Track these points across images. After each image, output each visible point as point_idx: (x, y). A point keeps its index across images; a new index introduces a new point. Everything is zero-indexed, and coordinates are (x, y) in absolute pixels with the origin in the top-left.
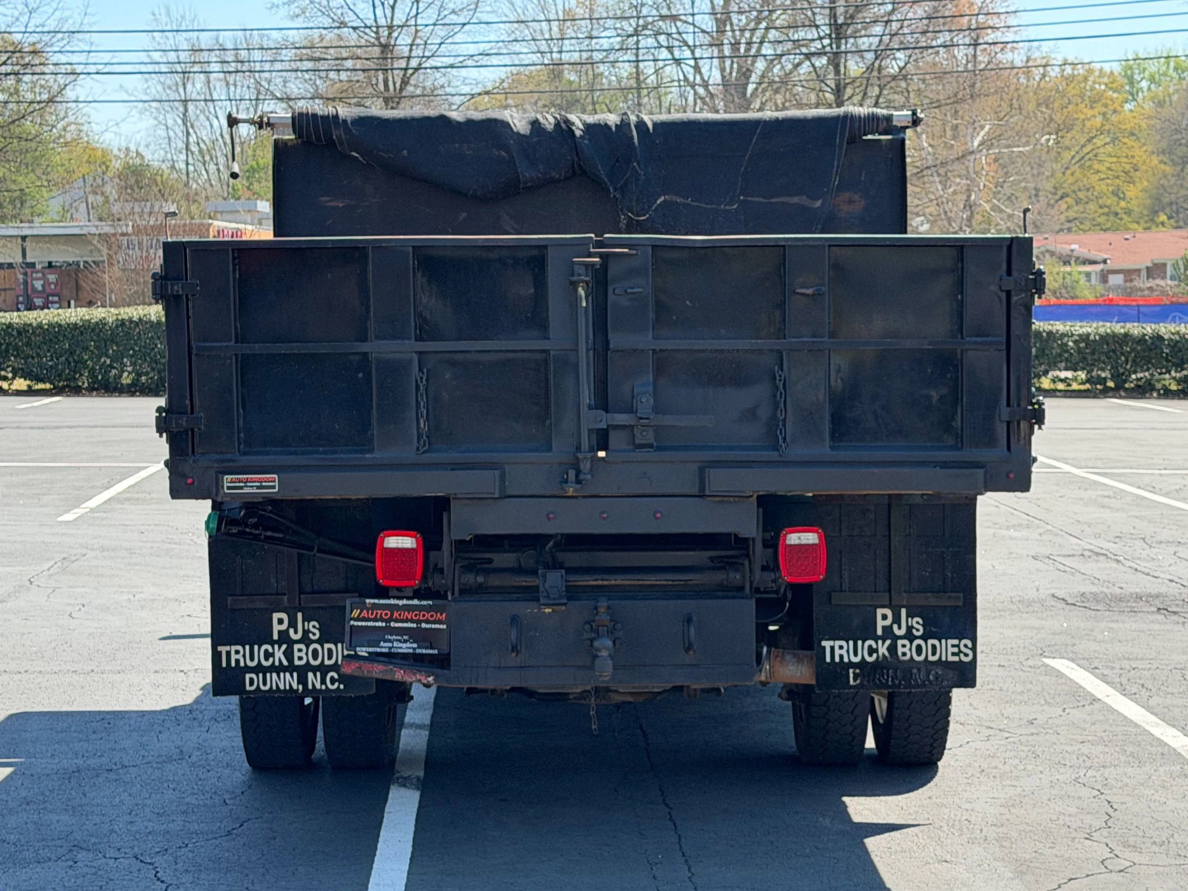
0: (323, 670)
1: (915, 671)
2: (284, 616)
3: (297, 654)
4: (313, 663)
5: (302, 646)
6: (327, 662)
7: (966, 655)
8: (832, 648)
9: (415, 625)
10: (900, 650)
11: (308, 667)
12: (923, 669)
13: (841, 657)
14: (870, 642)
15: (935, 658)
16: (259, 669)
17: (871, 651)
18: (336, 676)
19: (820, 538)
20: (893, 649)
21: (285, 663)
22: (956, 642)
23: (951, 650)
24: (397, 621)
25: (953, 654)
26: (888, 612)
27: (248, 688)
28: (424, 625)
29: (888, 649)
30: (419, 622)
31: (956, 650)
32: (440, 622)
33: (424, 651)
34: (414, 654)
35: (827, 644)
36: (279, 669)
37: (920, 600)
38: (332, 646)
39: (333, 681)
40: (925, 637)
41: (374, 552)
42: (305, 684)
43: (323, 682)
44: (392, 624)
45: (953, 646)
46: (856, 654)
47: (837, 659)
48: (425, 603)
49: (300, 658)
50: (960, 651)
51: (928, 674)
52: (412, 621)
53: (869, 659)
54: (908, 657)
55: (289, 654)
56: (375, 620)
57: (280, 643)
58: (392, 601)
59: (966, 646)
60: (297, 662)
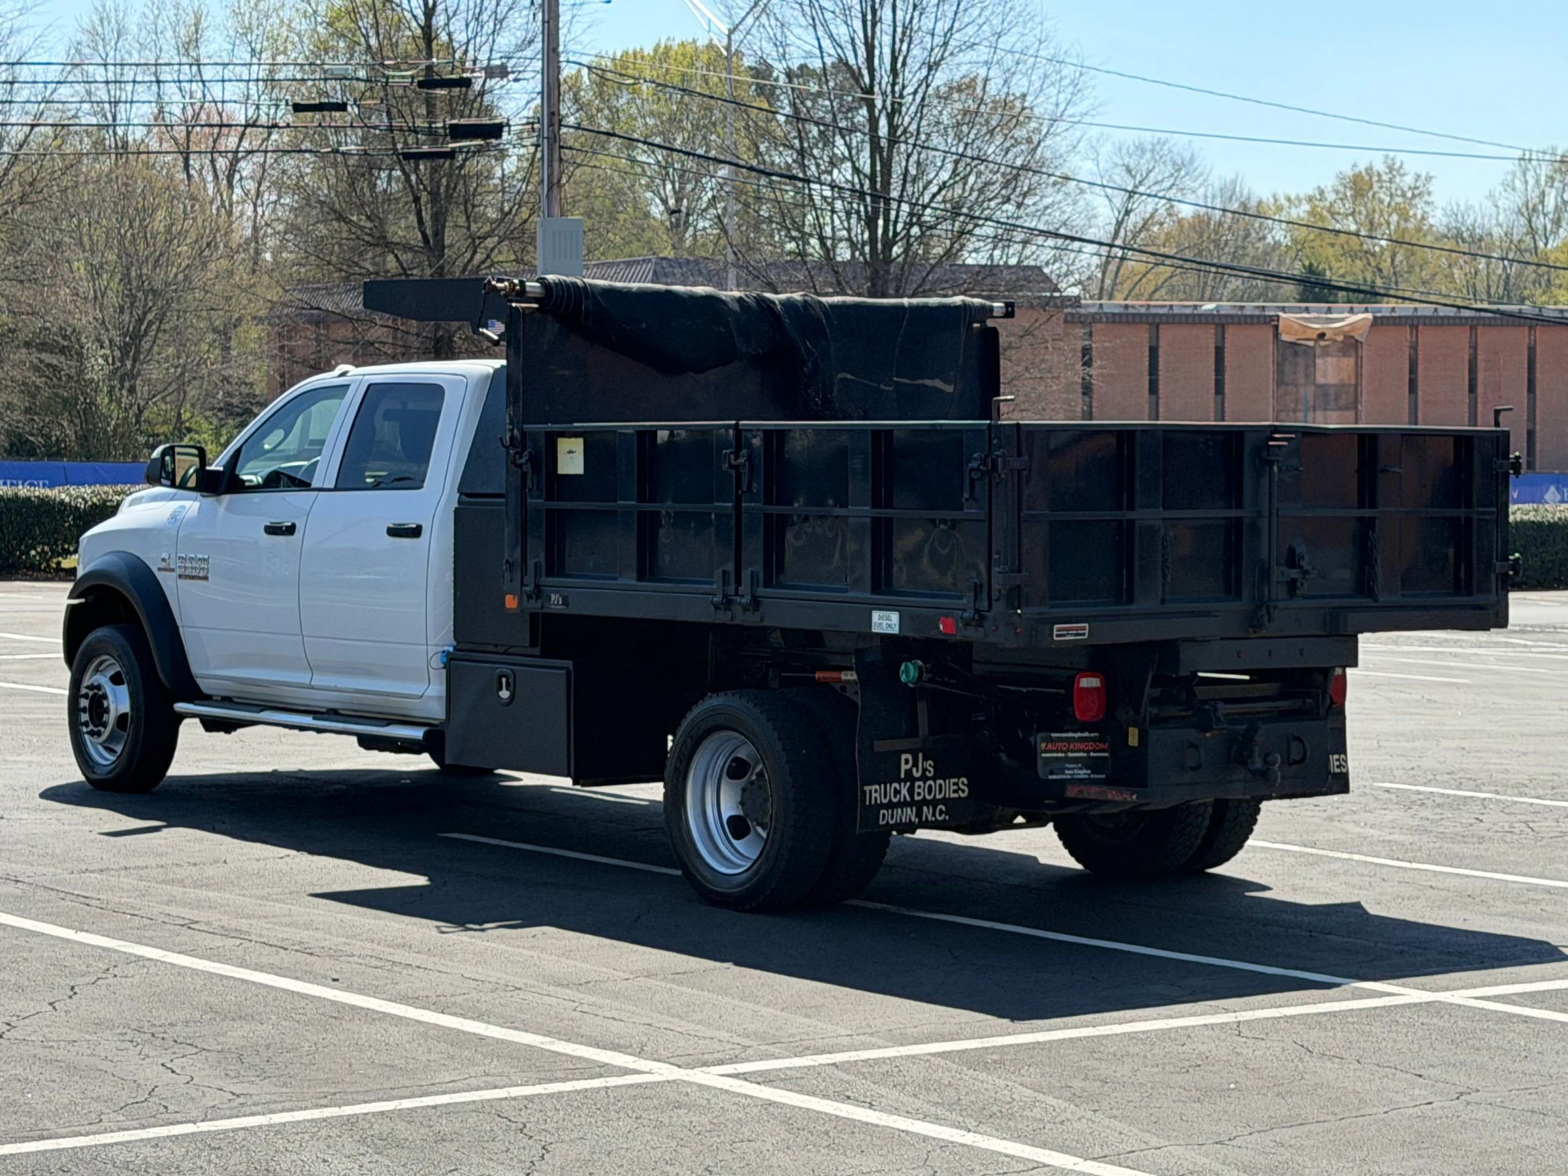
0: (934, 803)
2: (909, 756)
3: (917, 790)
4: (928, 797)
5: (921, 783)
6: (938, 797)
9: (1085, 755)
11: (924, 802)
16: (891, 806)
18: (944, 808)
21: (908, 798)
24: (1072, 751)
27: (881, 823)
28: (1092, 754)
30: (1088, 752)
32: (1103, 751)
33: (1096, 776)
34: (1090, 779)
36: (902, 805)
38: (942, 782)
39: (941, 812)
41: (1072, 692)
42: (920, 818)
43: (934, 815)
44: (1070, 755)
48: (1093, 735)
49: (919, 794)
52: (1084, 751)
55: (911, 791)
56: (1057, 751)
57: (905, 780)
58: (1070, 735)
60: (917, 798)
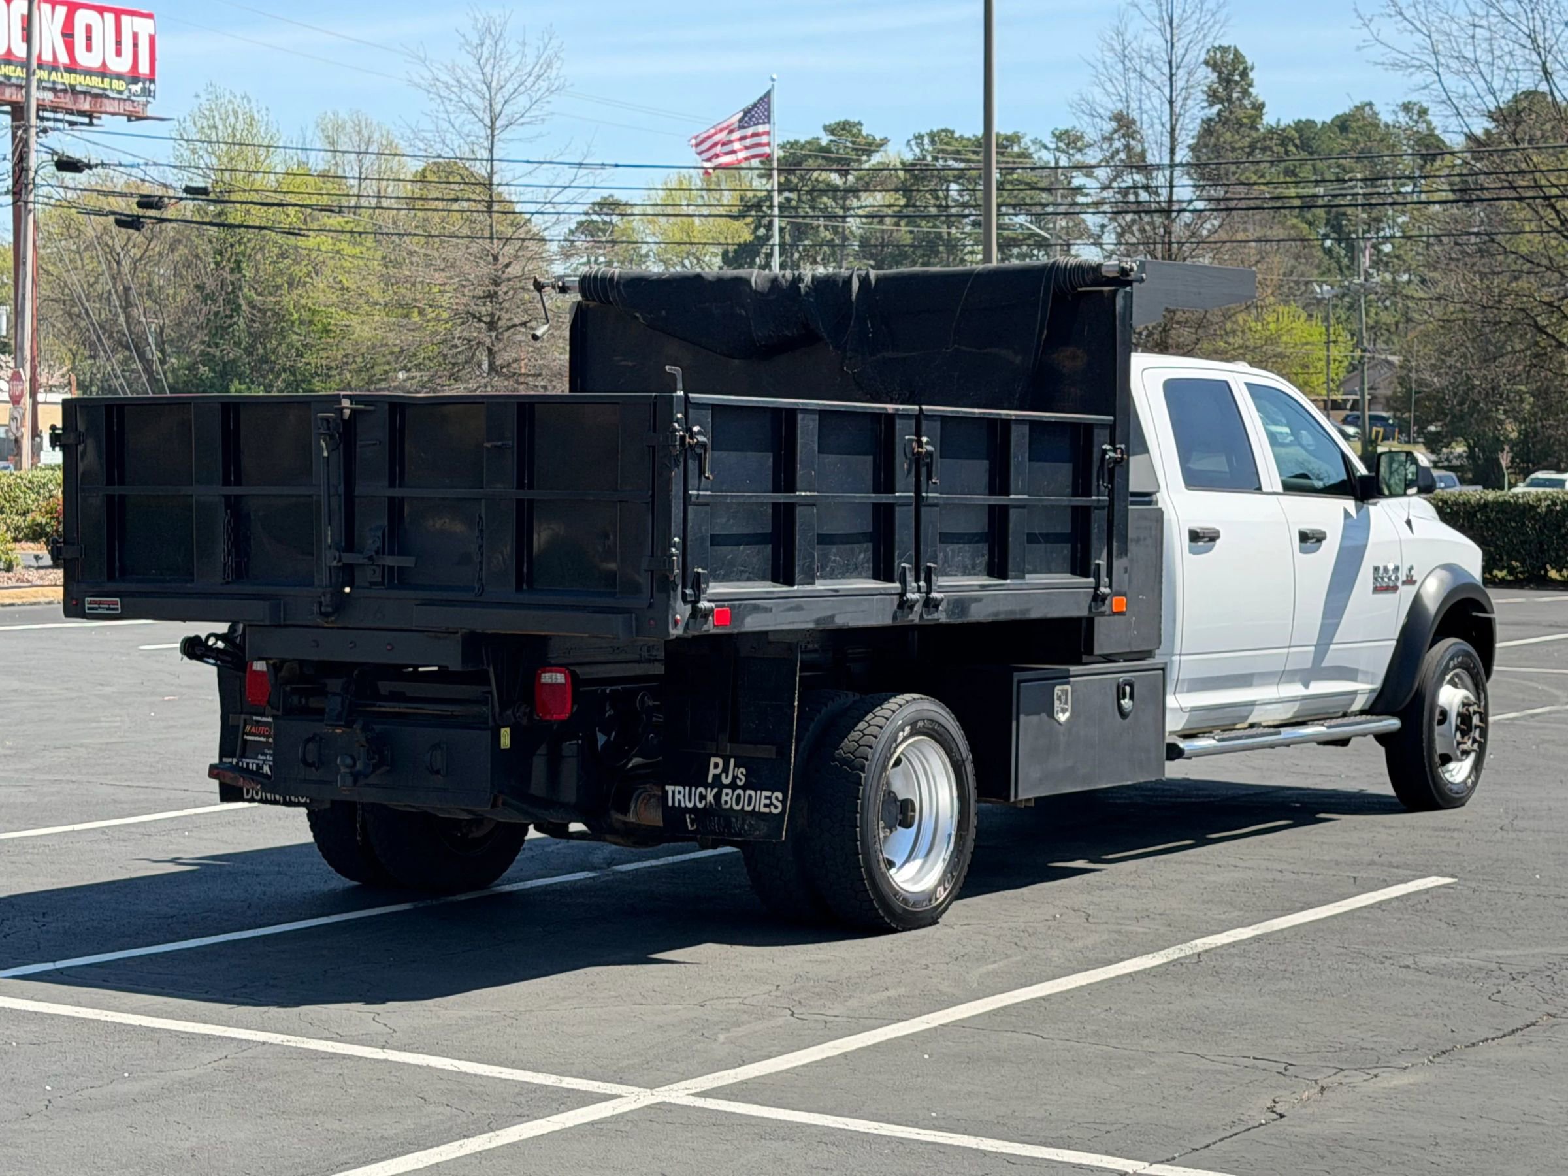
1: (734, 820)
7: (776, 807)
8: (673, 792)
10: (724, 798)
12: (740, 818)
13: (679, 801)
14: (701, 789)
15: (749, 809)
17: (702, 797)
19: (566, 678)
20: (718, 797)
22: (768, 794)
23: (764, 801)
25: (766, 806)
26: (720, 761)
29: (715, 797)
31: (768, 802)
35: (669, 788)
37: (749, 751)
40: (744, 788)
41: (245, 672)
45: (766, 798)
46: (690, 801)
47: (676, 804)
50: (771, 803)
51: (743, 824)
53: (700, 806)
54: (728, 806)
56: (259, 735)
59: (777, 798)
